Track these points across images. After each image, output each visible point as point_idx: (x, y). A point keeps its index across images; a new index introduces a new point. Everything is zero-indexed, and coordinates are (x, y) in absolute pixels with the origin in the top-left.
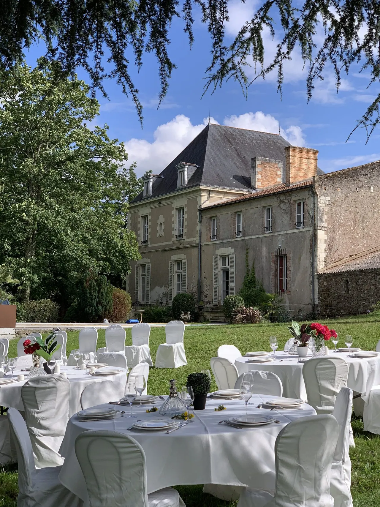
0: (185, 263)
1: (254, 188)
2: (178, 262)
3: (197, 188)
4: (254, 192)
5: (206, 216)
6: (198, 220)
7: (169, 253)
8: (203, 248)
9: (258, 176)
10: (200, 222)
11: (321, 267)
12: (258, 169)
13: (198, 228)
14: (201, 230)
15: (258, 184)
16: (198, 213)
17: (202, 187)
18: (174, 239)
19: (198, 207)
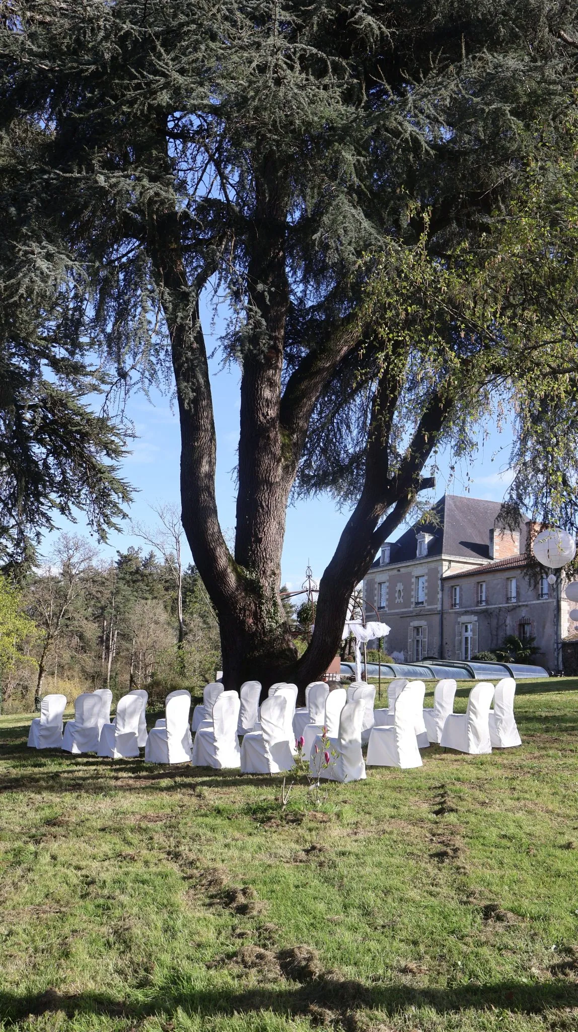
0: (425, 630)
1: (492, 559)
2: (417, 629)
3: (438, 558)
4: (492, 562)
5: (448, 585)
6: (439, 588)
7: (408, 619)
8: (445, 616)
9: (496, 547)
10: (442, 590)
11: (564, 634)
12: (496, 539)
13: (440, 596)
14: (442, 598)
15: (496, 555)
16: (439, 582)
17: (443, 557)
18: (413, 606)
19: (439, 576)
